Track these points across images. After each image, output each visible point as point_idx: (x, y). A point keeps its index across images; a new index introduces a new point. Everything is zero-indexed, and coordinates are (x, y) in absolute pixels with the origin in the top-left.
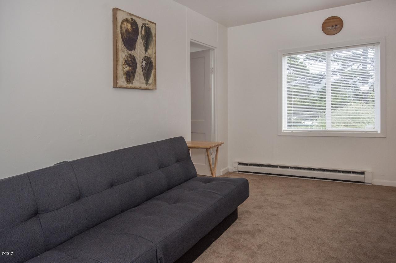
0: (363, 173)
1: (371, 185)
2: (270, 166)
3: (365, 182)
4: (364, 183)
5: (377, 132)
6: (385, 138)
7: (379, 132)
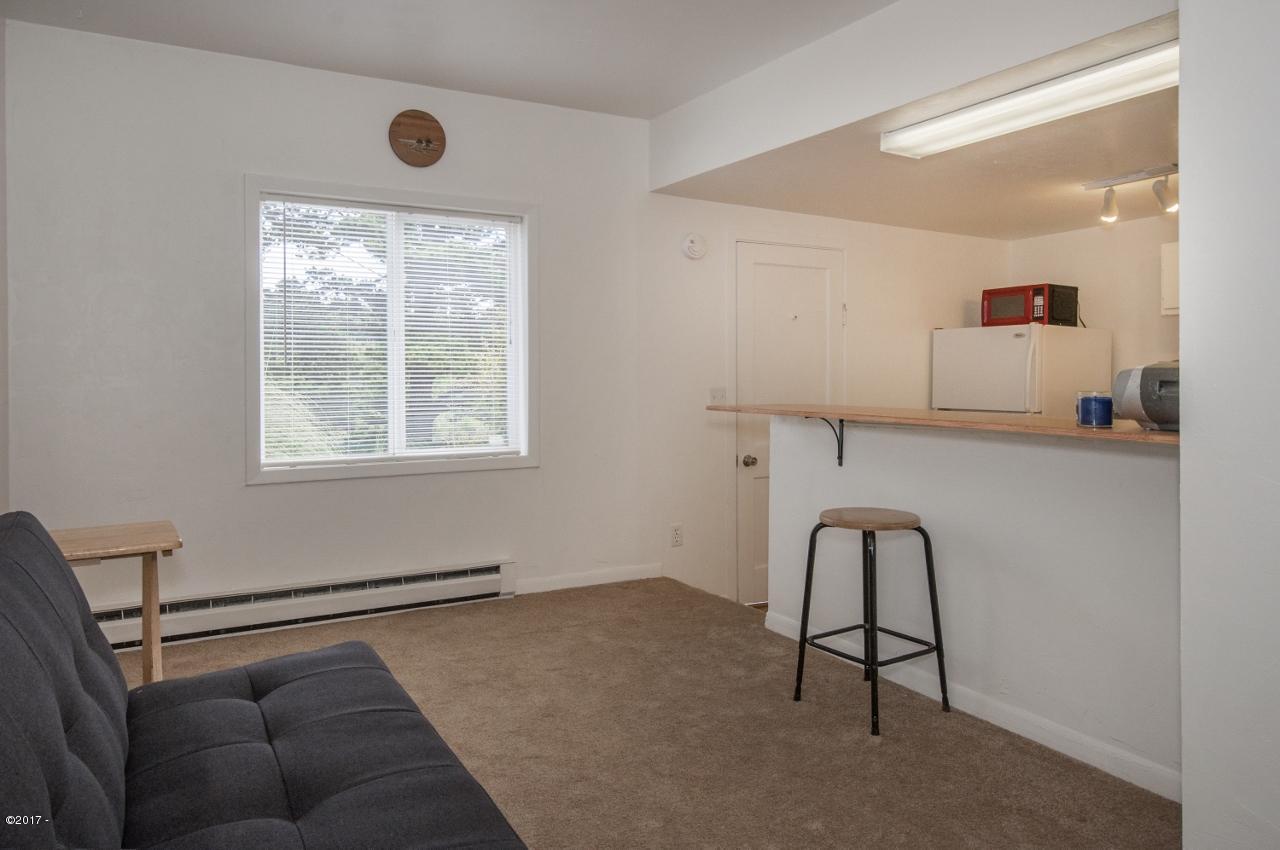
0: (496, 569)
1: (512, 597)
2: (219, 602)
3: (502, 591)
4: (496, 594)
5: (518, 453)
6: (537, 467)
7: (524, 452)
